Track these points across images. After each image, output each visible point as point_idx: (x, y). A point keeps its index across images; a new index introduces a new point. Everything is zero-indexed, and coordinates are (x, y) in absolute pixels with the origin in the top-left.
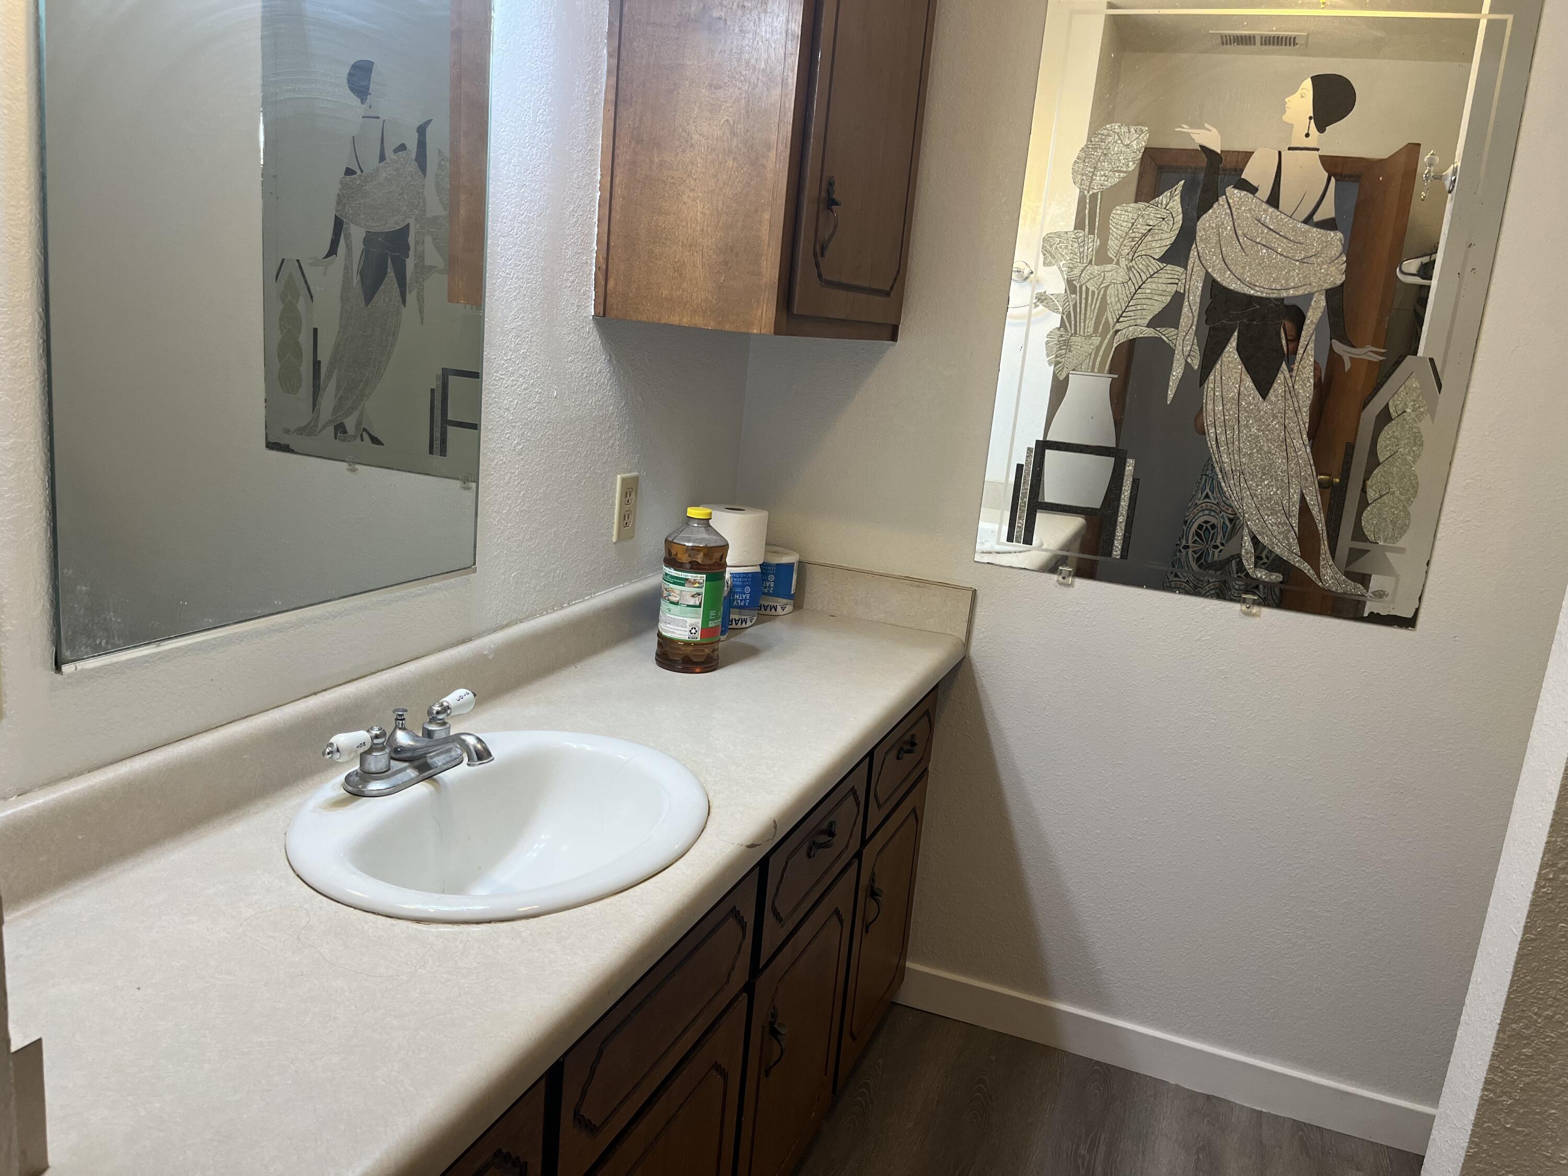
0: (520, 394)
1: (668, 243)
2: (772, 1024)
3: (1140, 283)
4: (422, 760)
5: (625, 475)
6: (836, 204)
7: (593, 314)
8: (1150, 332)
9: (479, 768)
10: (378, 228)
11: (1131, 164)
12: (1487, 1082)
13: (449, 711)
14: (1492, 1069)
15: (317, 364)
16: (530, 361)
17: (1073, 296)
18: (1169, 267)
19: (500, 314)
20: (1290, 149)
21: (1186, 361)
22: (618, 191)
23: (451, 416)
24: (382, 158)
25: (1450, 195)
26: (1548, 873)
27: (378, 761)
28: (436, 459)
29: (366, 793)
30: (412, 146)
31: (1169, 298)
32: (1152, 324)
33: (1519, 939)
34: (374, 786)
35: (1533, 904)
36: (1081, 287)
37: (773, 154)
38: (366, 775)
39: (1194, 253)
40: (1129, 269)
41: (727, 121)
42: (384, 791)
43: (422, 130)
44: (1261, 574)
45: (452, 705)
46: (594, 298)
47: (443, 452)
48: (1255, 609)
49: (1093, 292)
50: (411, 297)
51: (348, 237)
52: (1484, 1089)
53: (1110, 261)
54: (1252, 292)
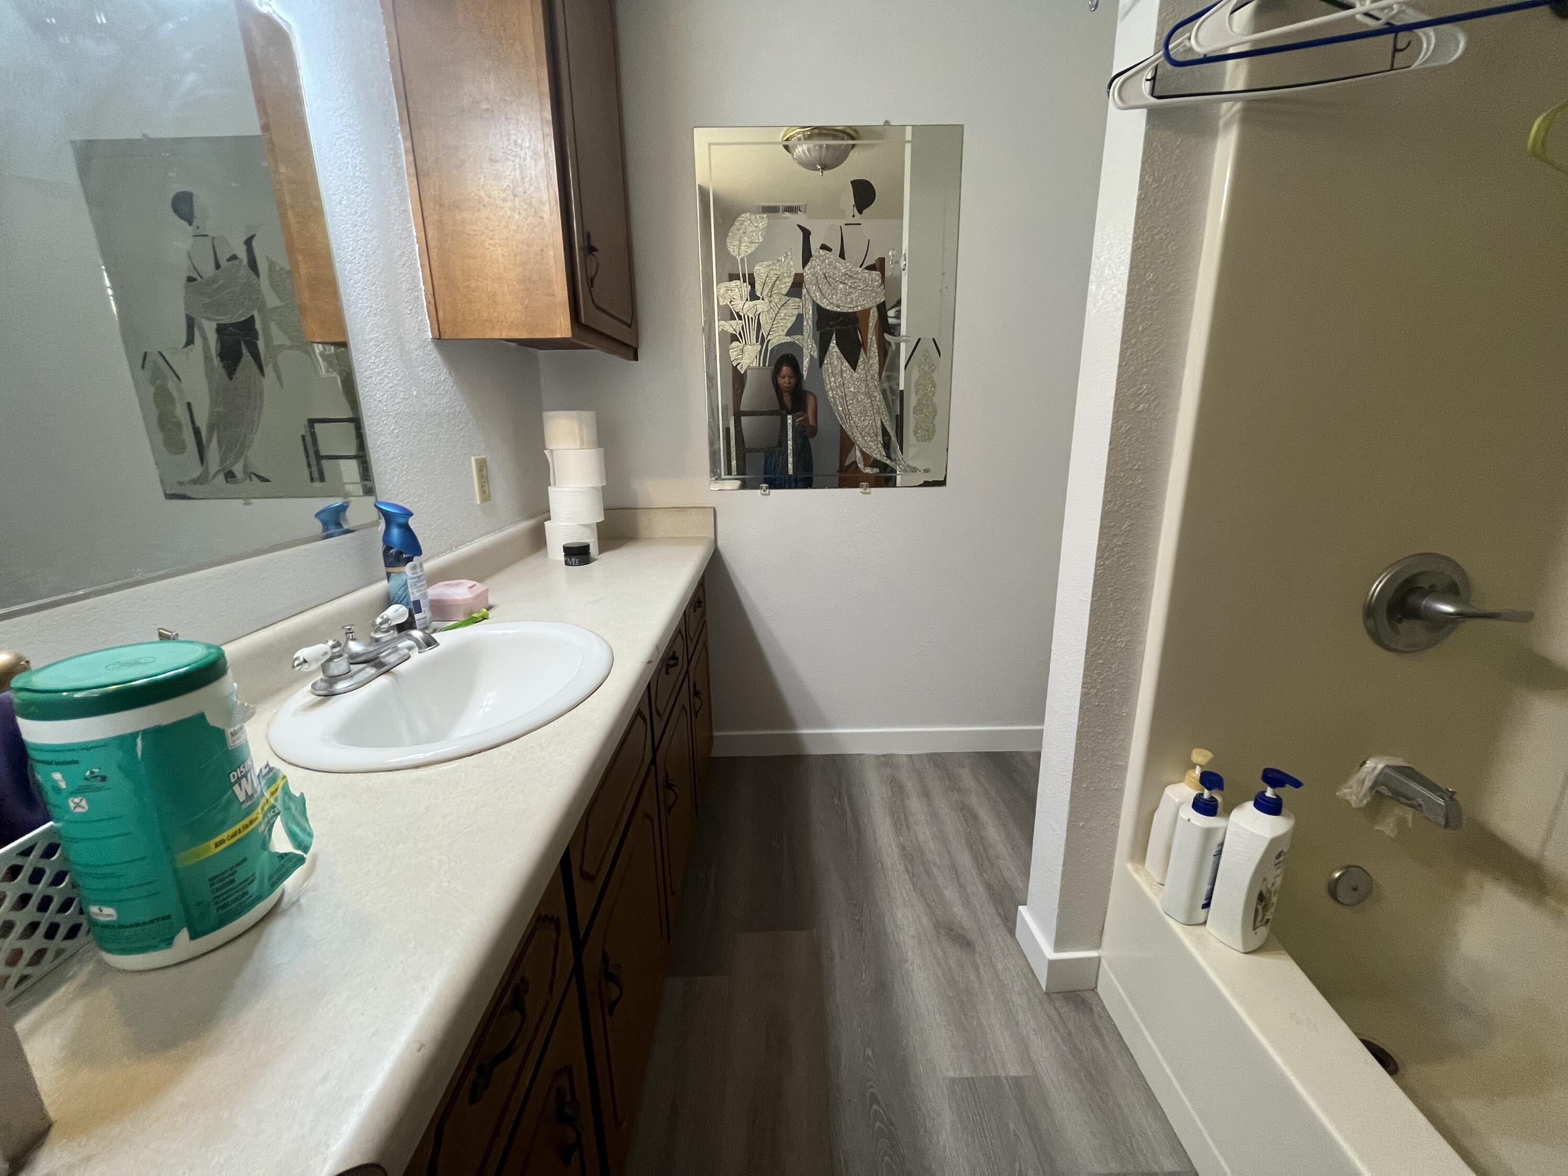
0: (388, 391)
1: (480, 279)
2: (667, 781)
3: (777, 310)
4: (377, 661)
5: (478, 457)
6: (596, 250)
7: (431, 337)
8: (789, 339)
9: (430, 653)
10: (226, 320)
11: (760, 238)
12: (1083, 684)
13: (390, 622)
14: (1085, 676)
15: (197, 432)
16: (391, 366)
17: (741, 321)
18: (792, 299)
19: (358, 326)
20: (846, 224)
21: (811, 355)
22: (432, 244)
23: (323, 453)
24: (218, 266)
25: (903, 272)
26: (1099, 562)
27: (340, 666)
28: (317, 484)
29: (337, 692)
30: (242, 254)
31: (795, 317)
32: (789, 333)
33: (1090, 602)
34: (340, 686)
35: (1095, 581)
36: (744, 315)
37: (547, 208)
38: (332, 680)
39: (804, 291)
40: (770, 302)
41: (508, 186)
42: (351, 688)
43: (248, 242)
44: (868, 470)
45: (391, 616)
46: (429, 325)
47: (322, 479)
48: (868, 490)
49: (752, 318)
50: (268, 370)
51: (202, 330)
52: (1083, 688)
53: (758, 298)
54: (839, 310)
